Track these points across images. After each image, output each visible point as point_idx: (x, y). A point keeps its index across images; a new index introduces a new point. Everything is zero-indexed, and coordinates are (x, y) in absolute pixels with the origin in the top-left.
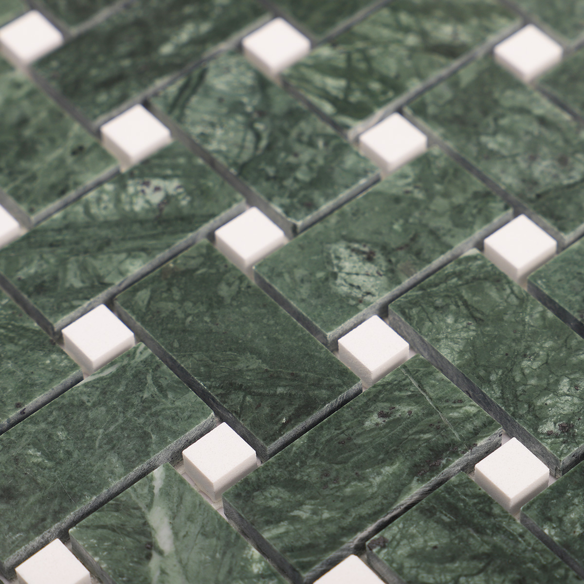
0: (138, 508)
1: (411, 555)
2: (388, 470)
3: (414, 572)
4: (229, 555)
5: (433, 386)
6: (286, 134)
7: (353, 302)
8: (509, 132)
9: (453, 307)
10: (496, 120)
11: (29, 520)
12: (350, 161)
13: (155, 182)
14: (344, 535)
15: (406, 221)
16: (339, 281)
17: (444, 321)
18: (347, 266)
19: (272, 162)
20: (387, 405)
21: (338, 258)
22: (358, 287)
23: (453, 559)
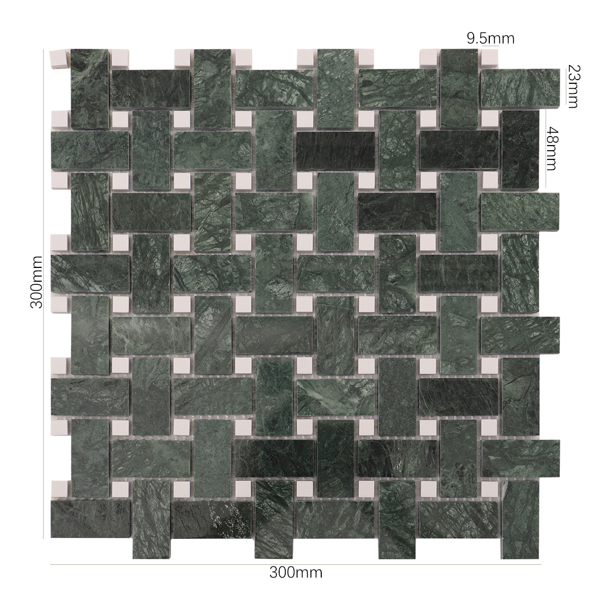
0: (305, 396)
1: (370, 347)
2: (343, 332)
3: (374, 350)
4: (335, 386)
5: (329, 301)
6: (218, 267)
7: (288, 298)
8: (267, 212)
9: (311, 276)
10: (260, 212)
11: (286, 422)
12: (241, 260)
13: (205, 313)
14: (352, 357)
15: (274, 264)
16: (278, 296)
17: (313, 282)
18: (275, 290)
19: (225, 280)
20: (325, 316)
21: (271, 290)
22: (285, 293)
23: (379, 339)
